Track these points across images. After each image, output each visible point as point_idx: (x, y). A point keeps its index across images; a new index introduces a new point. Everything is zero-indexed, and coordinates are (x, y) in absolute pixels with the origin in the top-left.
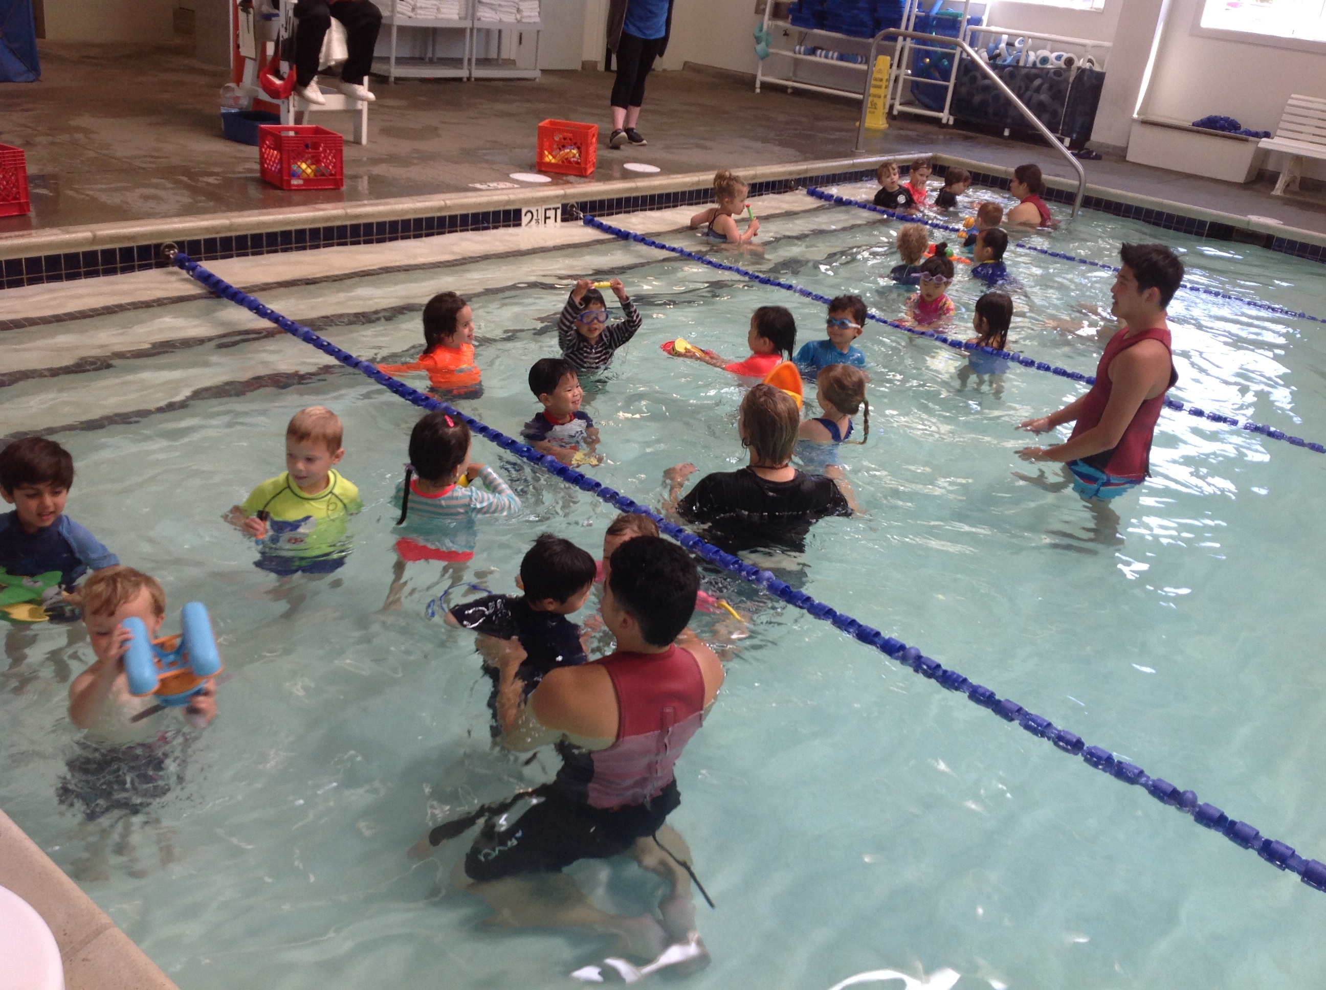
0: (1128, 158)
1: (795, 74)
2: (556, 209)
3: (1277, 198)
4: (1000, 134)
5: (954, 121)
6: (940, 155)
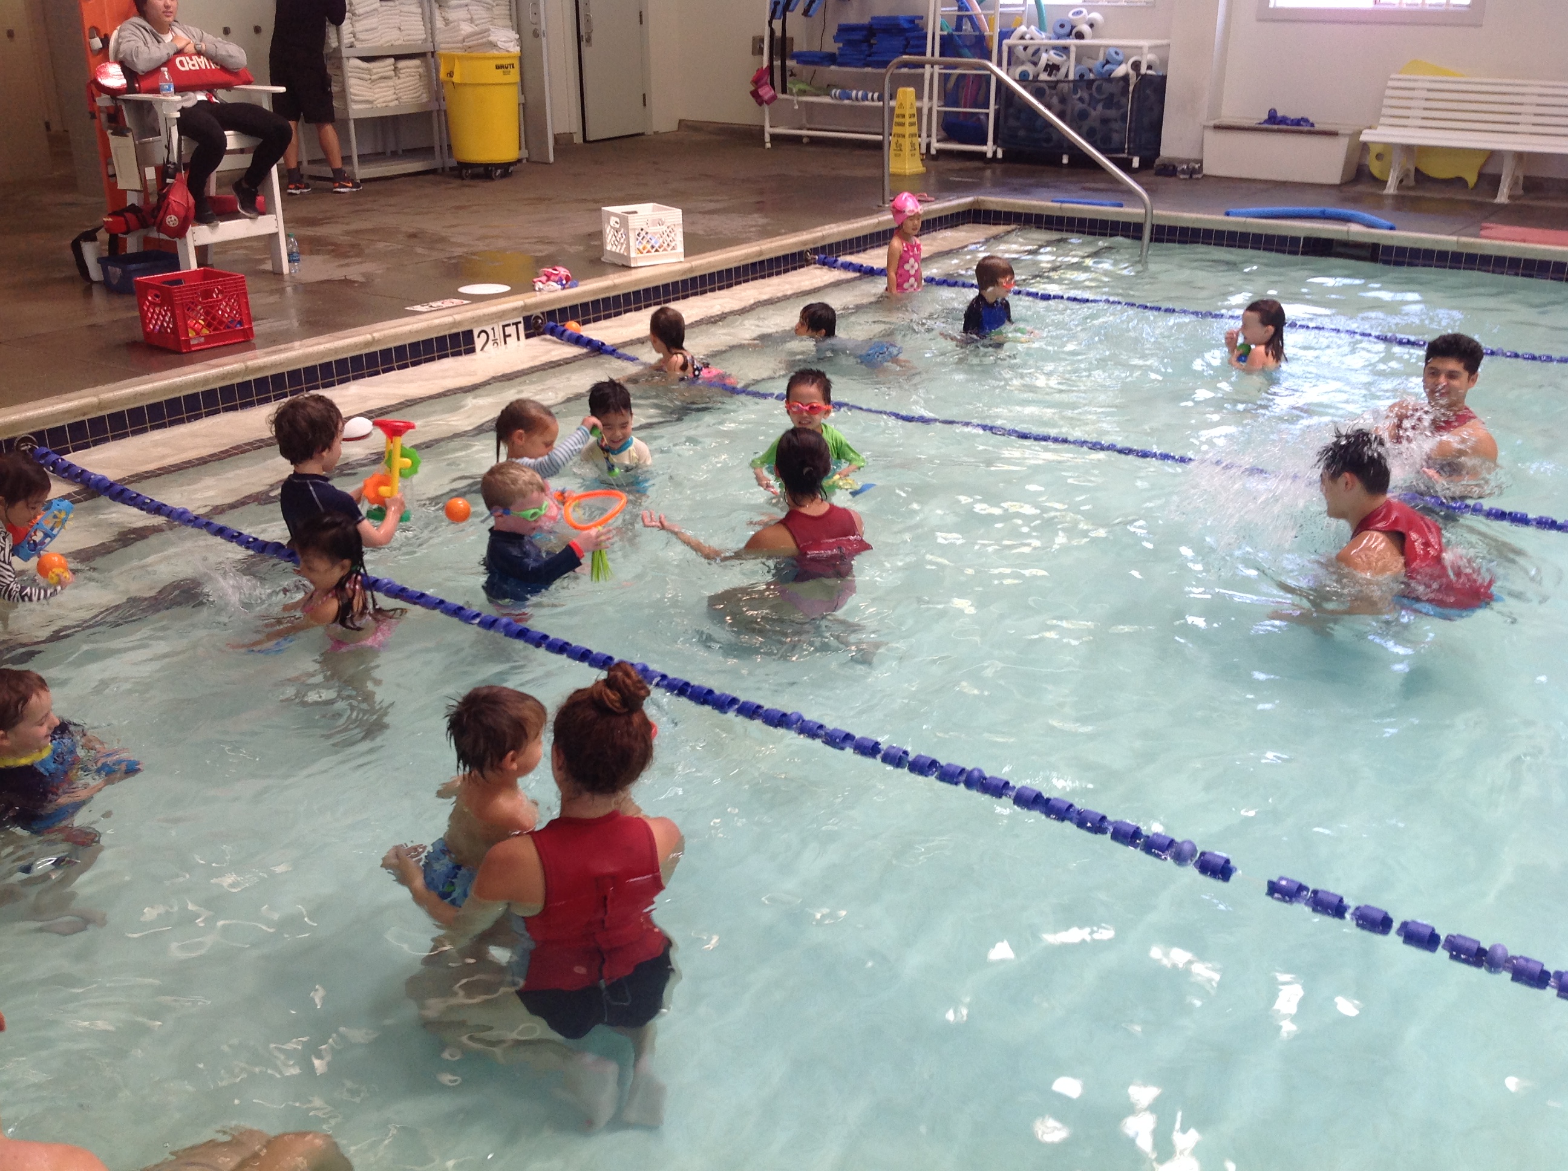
0: (1206, 171)
1: (808, 121)
2: (517, 324)
4: (1059, 162)
5: (1004, 153)
6: (982, 198)
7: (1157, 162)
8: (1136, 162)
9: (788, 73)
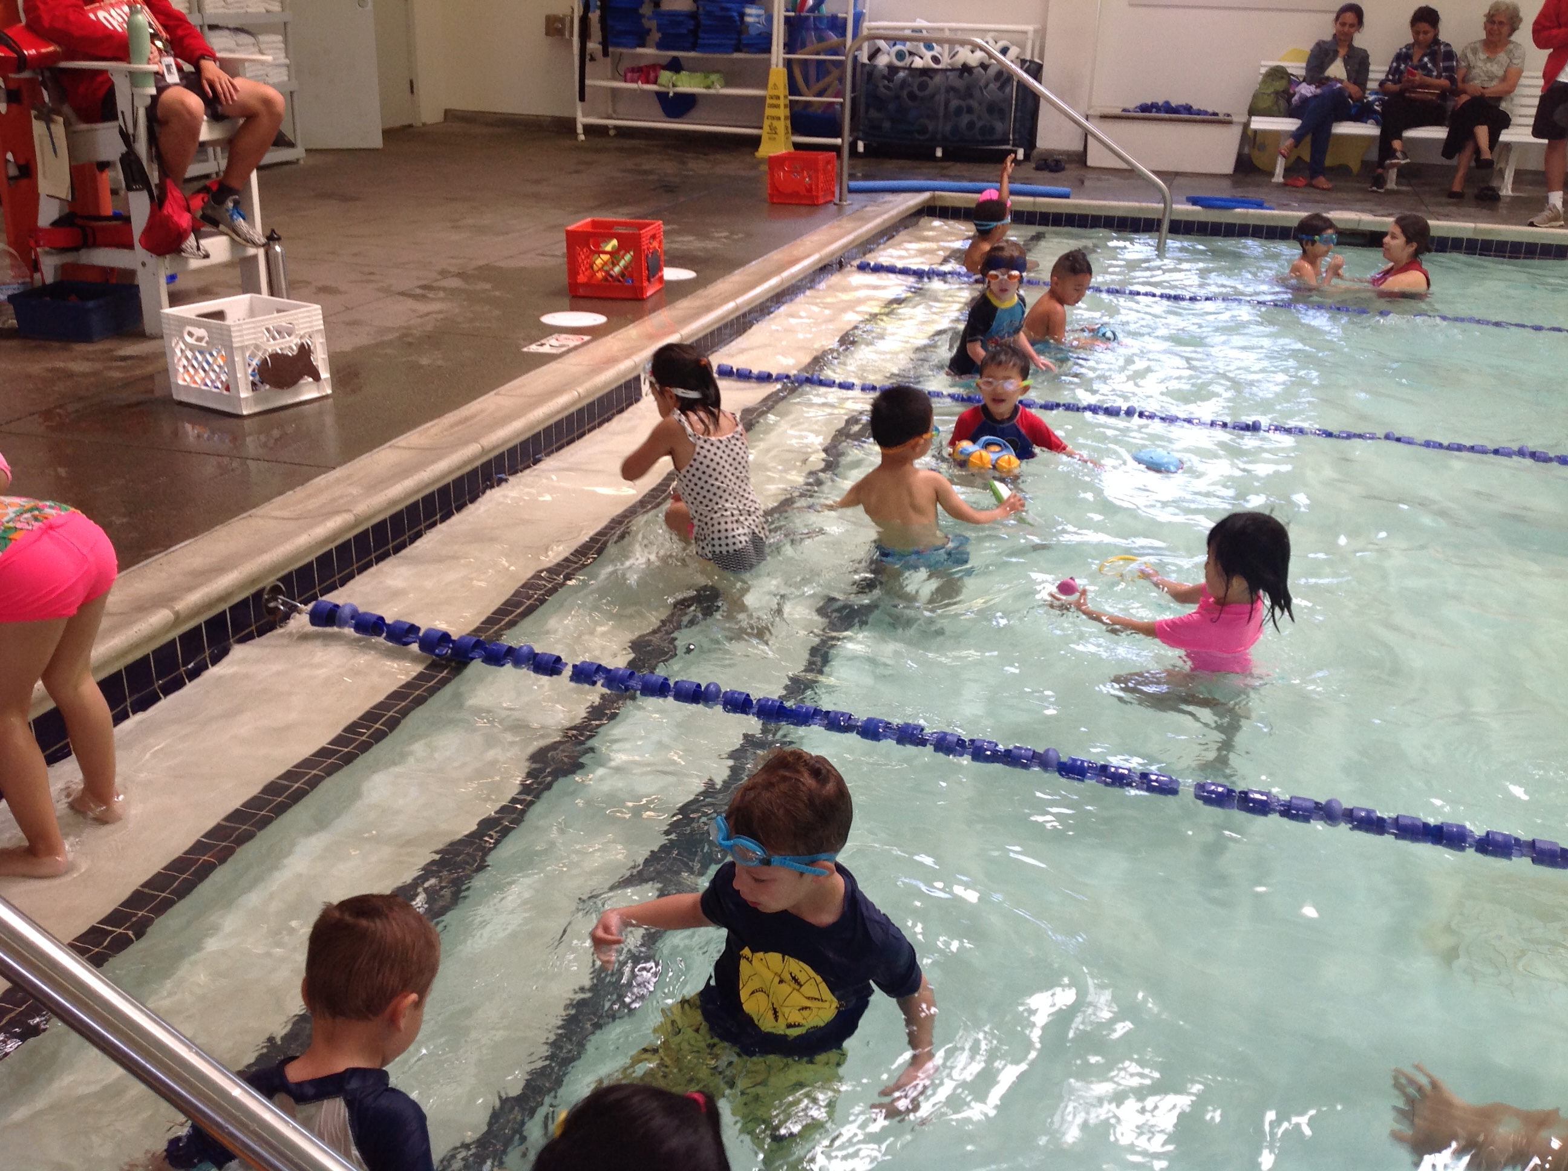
0: (1089, 163)
1: (614, 111)
3: (1278, 186)
4: (932, 157)
5: (865, 146)
6: (938, 194)
7: (1035, 152)
9: (588, 57)
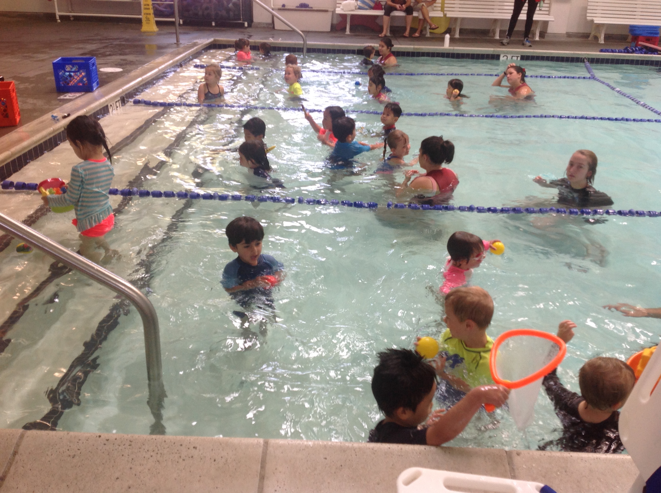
0: (276, 28)
2: (119, 101)
3: (348, 35)
4: (211, 25)
5: (183, 22)
6: (217, 38)
7: (253, 24)
8: (246, 24)
